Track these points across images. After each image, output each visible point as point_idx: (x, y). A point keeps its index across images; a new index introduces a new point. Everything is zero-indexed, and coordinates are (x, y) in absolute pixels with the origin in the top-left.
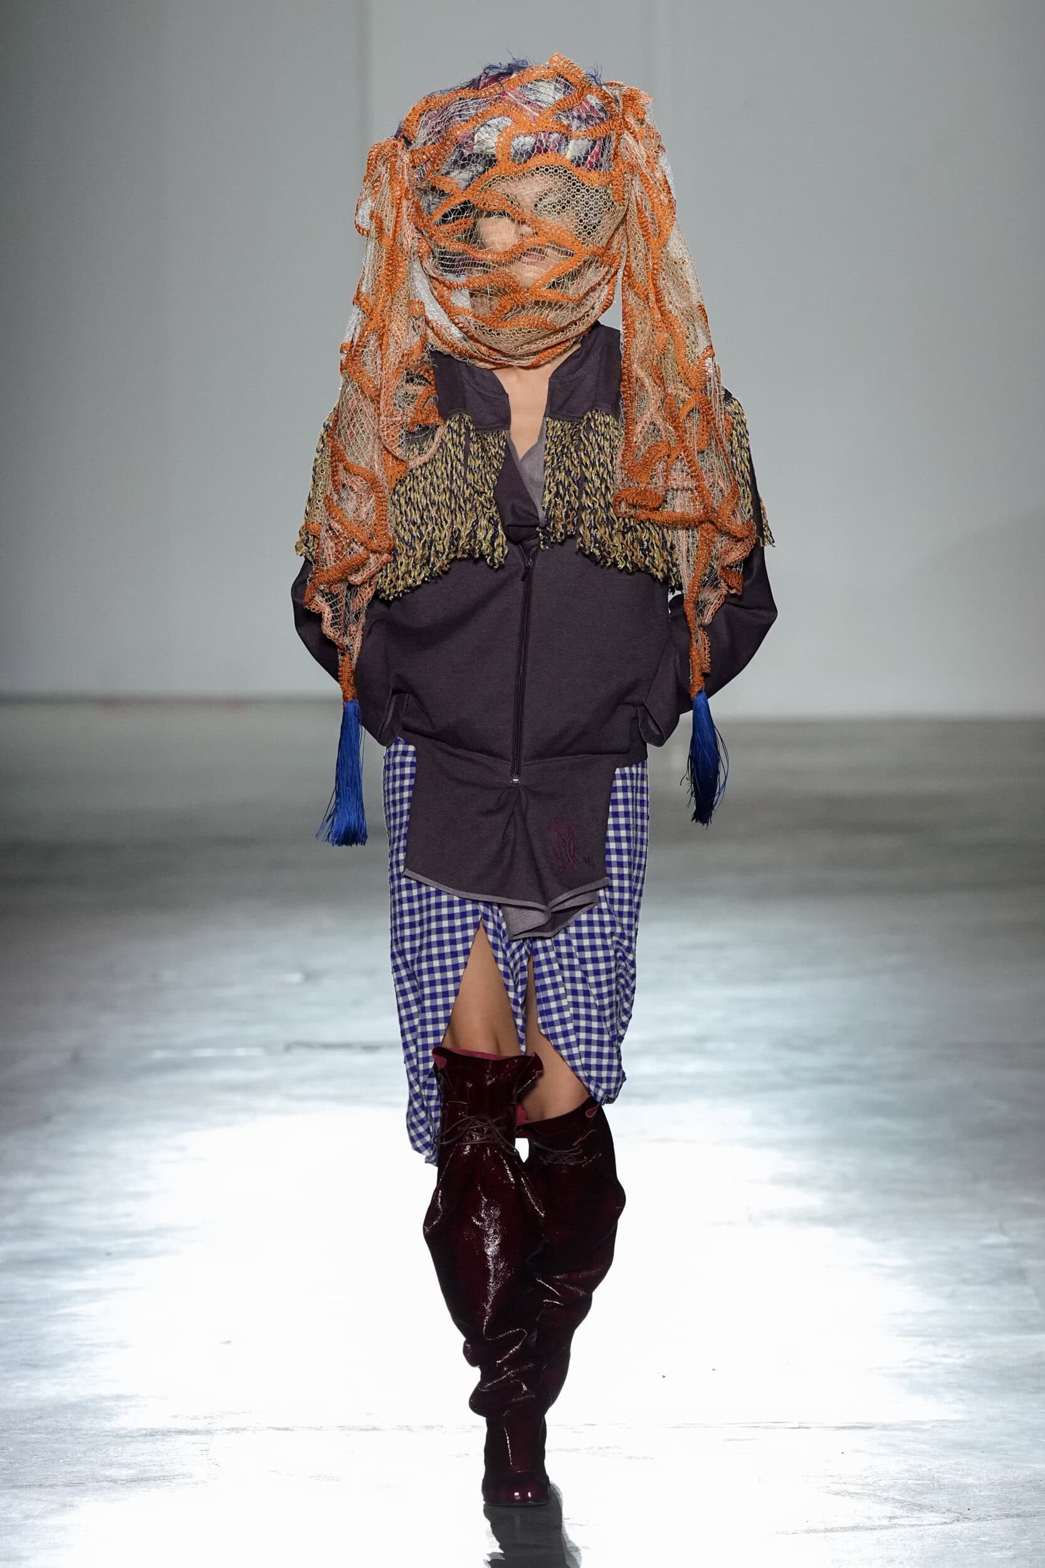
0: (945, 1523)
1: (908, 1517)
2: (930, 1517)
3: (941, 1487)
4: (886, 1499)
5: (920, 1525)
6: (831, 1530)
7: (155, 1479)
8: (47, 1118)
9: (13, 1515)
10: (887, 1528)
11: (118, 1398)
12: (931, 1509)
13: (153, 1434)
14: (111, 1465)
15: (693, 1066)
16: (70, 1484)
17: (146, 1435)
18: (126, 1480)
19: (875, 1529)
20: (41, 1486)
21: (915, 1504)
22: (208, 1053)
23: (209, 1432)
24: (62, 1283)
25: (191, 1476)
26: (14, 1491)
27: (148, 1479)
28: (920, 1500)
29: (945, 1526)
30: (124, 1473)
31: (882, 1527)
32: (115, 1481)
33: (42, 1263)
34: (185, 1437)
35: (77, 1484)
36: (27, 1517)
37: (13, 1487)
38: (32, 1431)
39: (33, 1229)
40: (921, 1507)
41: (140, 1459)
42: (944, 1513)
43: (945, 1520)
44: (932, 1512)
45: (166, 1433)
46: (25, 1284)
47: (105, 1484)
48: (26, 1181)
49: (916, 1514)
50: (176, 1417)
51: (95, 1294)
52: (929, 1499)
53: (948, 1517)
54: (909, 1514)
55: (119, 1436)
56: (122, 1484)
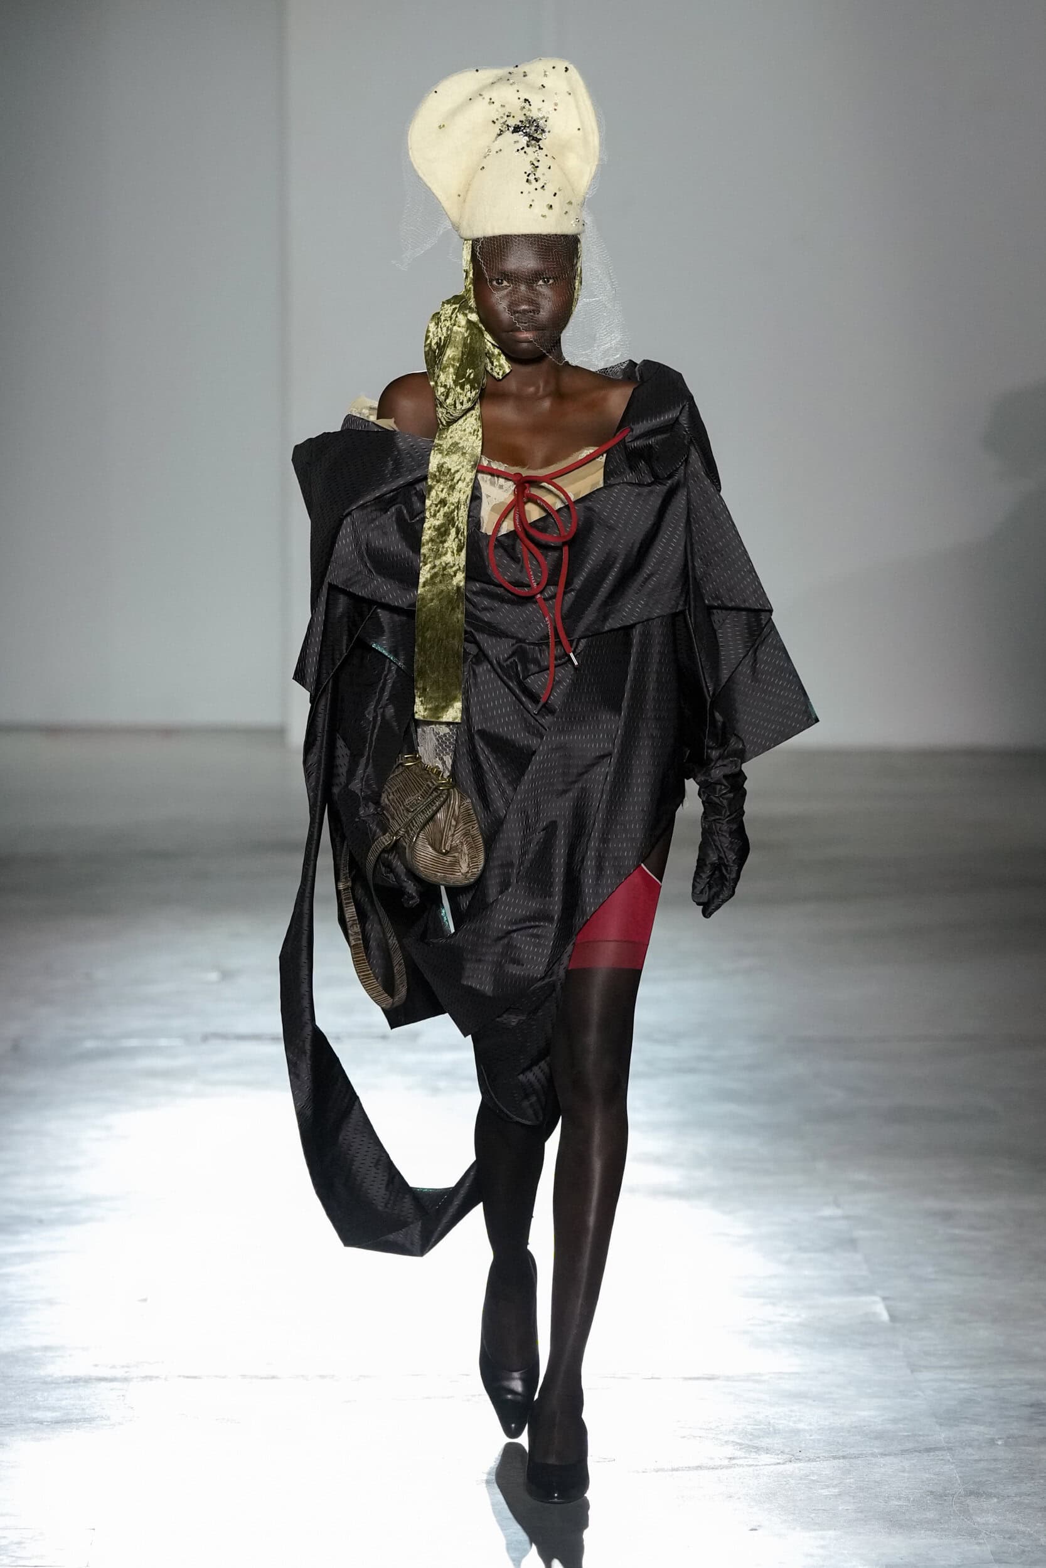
0: (779, 1464)
1: (746, 1458)
2: (765, 1458)
3: (776, 1432)
4: (727, 1442)
5: (757, 1466)
6: (677, 1470)
7: (77, 1421)
10: (727, 1467)
11: (46, 1348)
12: (767, 1451)
13: (76, 1380)
14: (38, 1408)
17: (69, 1382)
18: (52, 1422)
19: (717, 1469)
21: (752, 1447)
22: (133, 1042)
23: (126, 1380)
25: (109, 1418)
27: (70, 1421)
28: (757, 1443)
29: (778, 1466)
30: (49, 1415)
31: (722, 1467)
32: (41, 1423)
34: (103, 1384)
35: (7, 1425)
40: (757, 1449)
41: (64, 1403)
42: (778, 1455)
43: (778, 1461)
44: (767, 1453)
45: (87, 1381)
47: (32, 1425)
49: (753, 1455)
50: (96, 1365)
51: (28, 1257)
52: (765, 1442)
53: (781, 1458)
54: (747, 1456)
55: (45, 1383)
56: (47, 1425)
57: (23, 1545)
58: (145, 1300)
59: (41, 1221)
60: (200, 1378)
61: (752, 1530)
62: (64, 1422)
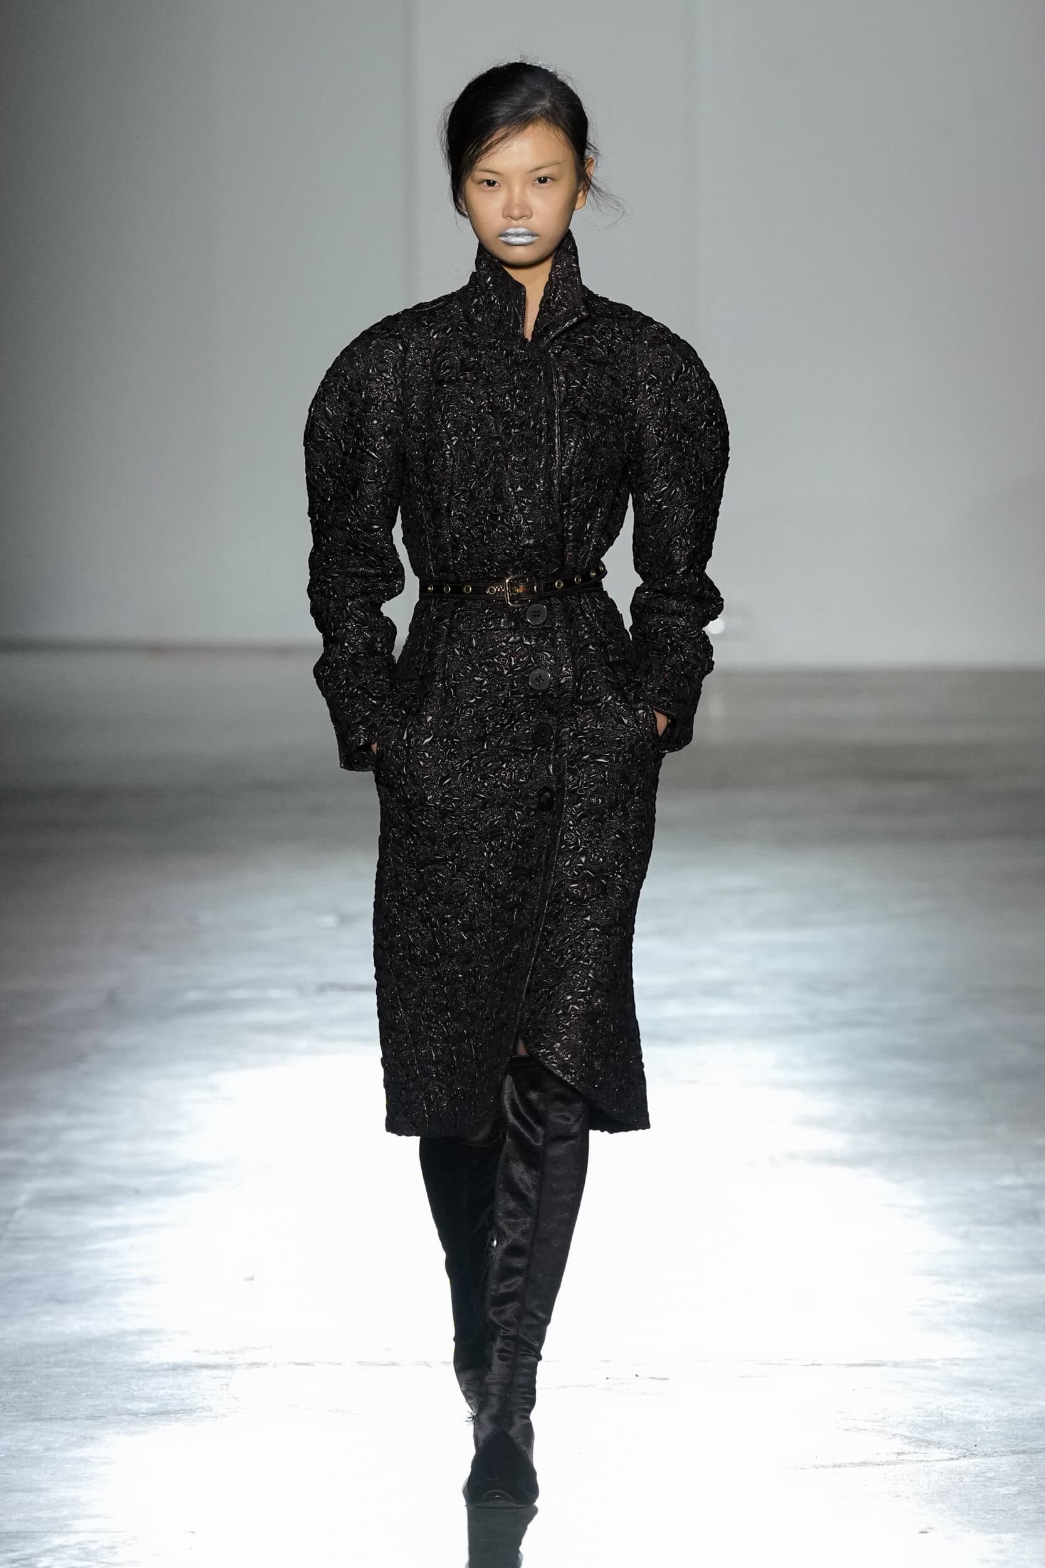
0: (952, 1459)
1: (916, 1453)
2: (936, 1453)
3: (949, 1424)
4: (894, 1435)
5: (927, 1461)
6: (840, 1466)
7: (176, 1412)
8: (81, 1058)
9: (35, 1447)
10: (894, 1463)
11: (142, 1332)
12: (939, 1445)
13: (174, 1368)
14: (133, 1398)
15: (718, 1009)
16: (91, 1418)
17: (167, 1370)
18: (147, 1413)
19: (883, 1465)
20: (62, 1419)
21: (923, 1441)
22: (241, 994)
23: (230, 1367)
24: (92, 1219)
25: (210, 1410)
26: (36, 1424)
27: (168, 1413)
28: (928, 1436)
29: (951, 1462)
30: (145, 1406)
31: (889, 1463)
32: (136, 1414)
33: (72, 1199)
34: (205, 1372)
35: (98, 1417)
36: (48, 1449)
37: (36, 1420)
38: (57, 1364)
39: (64, 1166)
40: (929, 1443)
41: (161, 1392)
42: (951, 1449)
43: (952, 1456)
44: (939, 1448)
45: (187, 1368)
46: (52, 1220)
47: (126, 1417)
48: (59, 1119)
49: (923, 1450)
50: (197, 1351)
51: (123, 1231)
52: (935, 1436)
53: (955, 1453)
54: (917, 1450)
55: (141, 1370)
56: (142, 1417)
57: (114, 1550)
58: (252, 1279)
59: (137, 1192)
60: (312, 1365)
61: (922, 1532)
62: (163, 1413)
